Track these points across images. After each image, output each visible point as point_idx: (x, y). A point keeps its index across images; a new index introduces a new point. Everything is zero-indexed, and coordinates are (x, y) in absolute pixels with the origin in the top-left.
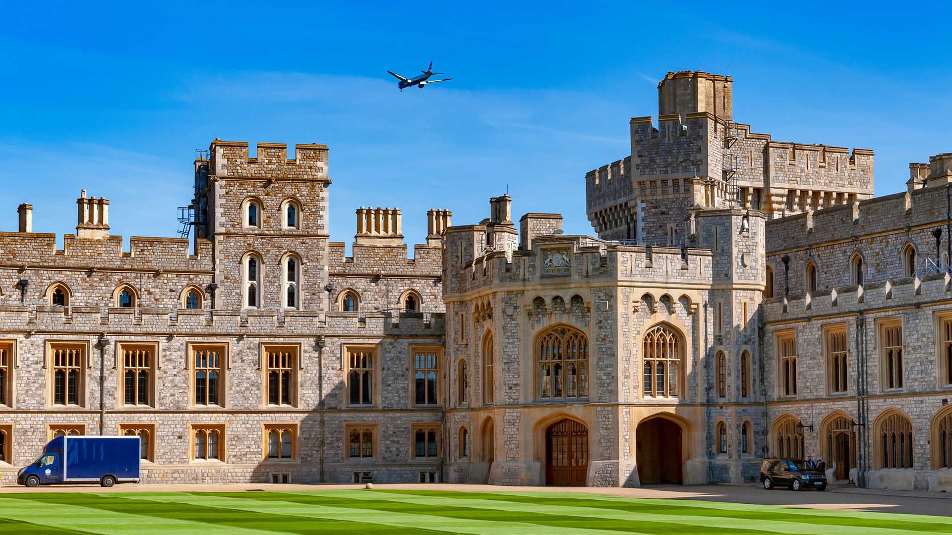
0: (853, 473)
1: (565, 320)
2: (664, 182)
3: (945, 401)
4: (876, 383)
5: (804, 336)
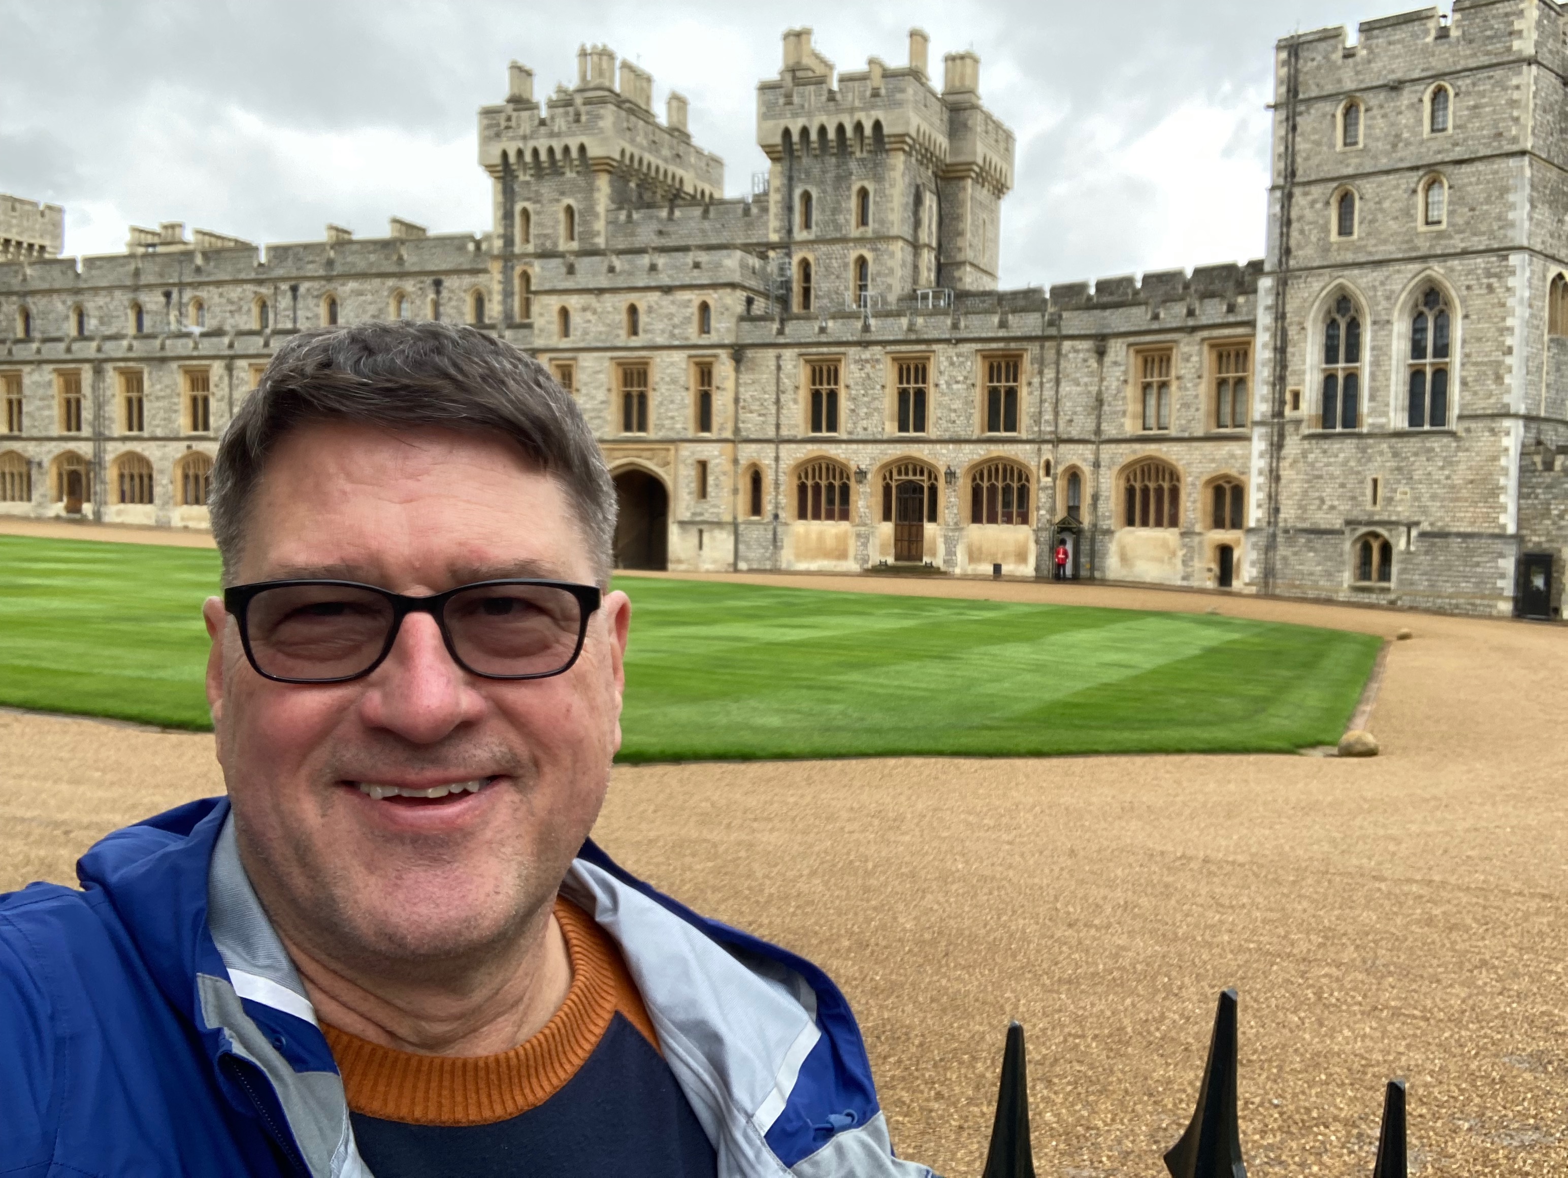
0: (87, 508)
4: (118, 428)
5: (31, 378)
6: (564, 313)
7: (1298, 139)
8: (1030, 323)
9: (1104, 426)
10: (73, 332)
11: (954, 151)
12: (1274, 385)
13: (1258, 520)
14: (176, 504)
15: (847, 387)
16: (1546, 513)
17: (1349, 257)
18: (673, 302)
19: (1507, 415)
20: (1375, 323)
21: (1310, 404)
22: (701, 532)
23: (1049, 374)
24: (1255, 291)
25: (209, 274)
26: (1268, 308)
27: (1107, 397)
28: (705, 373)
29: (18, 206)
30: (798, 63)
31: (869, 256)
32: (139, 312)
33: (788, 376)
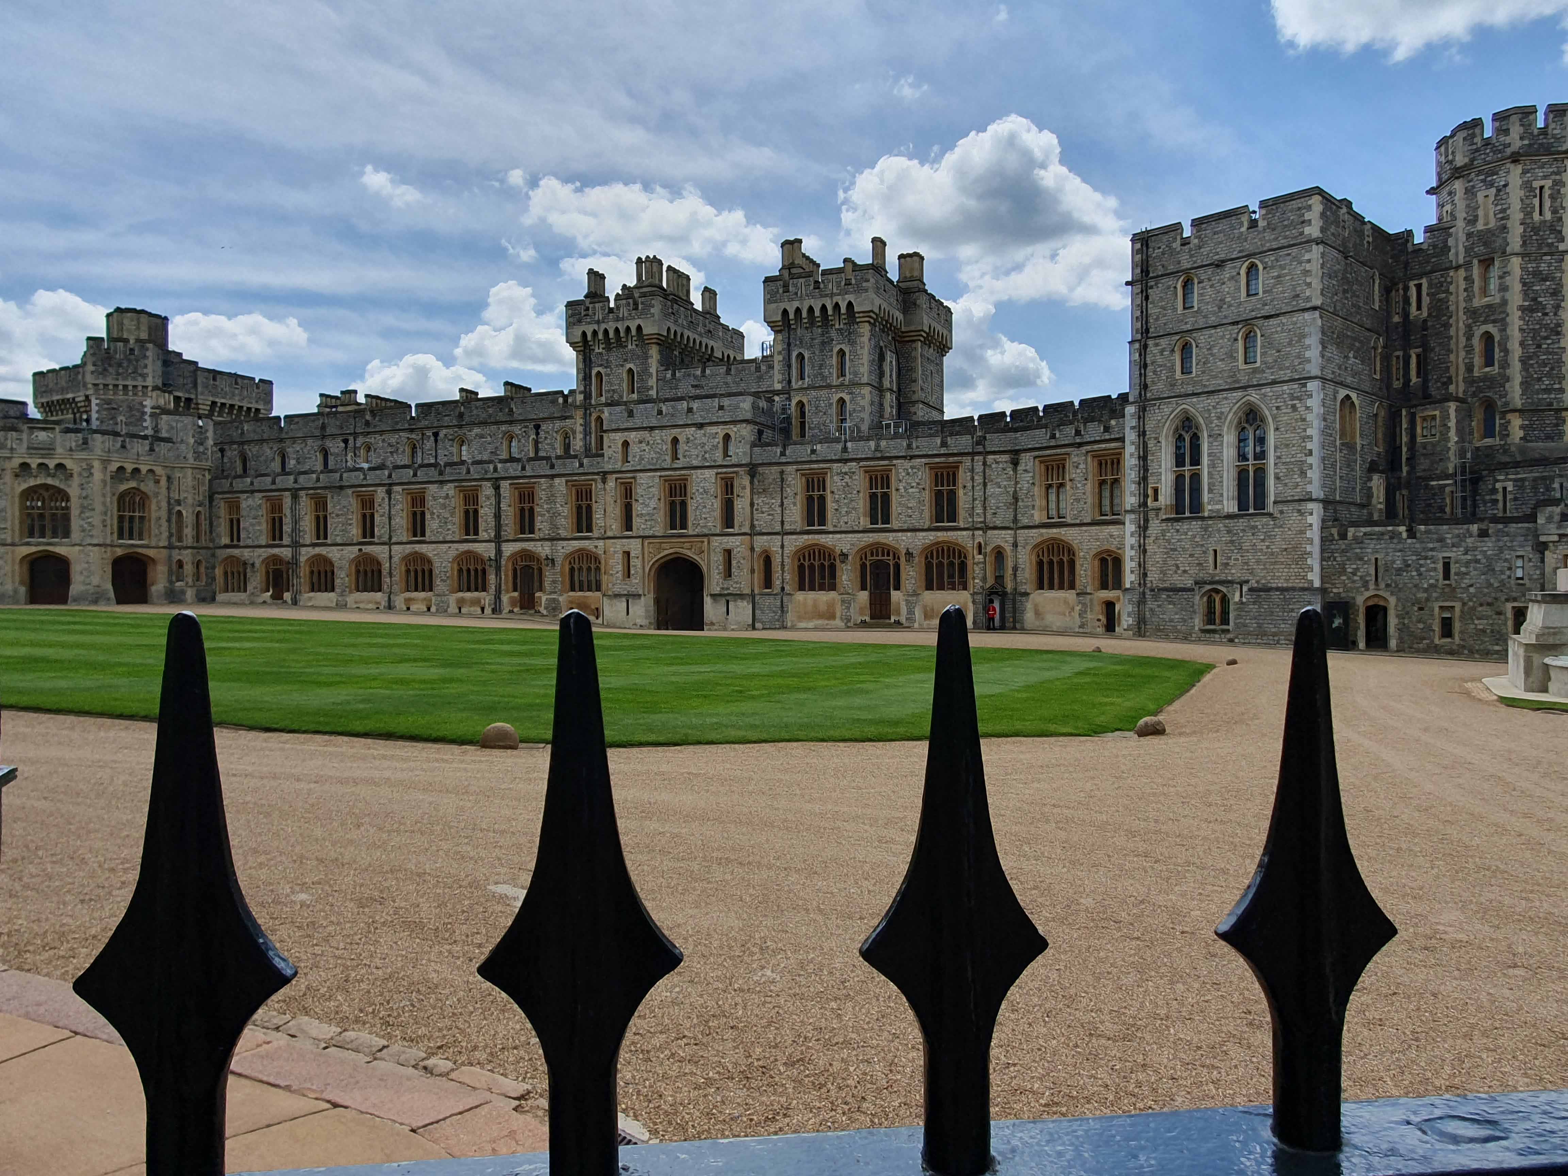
0: (287, 596)
1: (50, 481)
2: (116, 386)
3: (360, 550)
4: (308, 537)
5: (247, 503)
6: (626, 444)
7: (1150, 306)
8: (964, 442)
9: (1019, 516)
10: (278, 469)
11: (908, 323)
12: (1139, 484)
13: (1132, 582)
14: (351, 592)
15: (832, 492)
16: (1343, 571)
17: (1190, 389)
18: (705, 435)
19: (1311, 500)
20: (1210, 436)
21: (1166, 496)
22: (728, 602)
23: (979, 479)
24: (1123, 416)
25: (375, 426)
26: (1133, 428)
27: (1021, 495)
28: (728, 486)
29: (239, 381)
30: (793, 263)
31: (847, 398)
32: (325, 453)
33: (789, 486)
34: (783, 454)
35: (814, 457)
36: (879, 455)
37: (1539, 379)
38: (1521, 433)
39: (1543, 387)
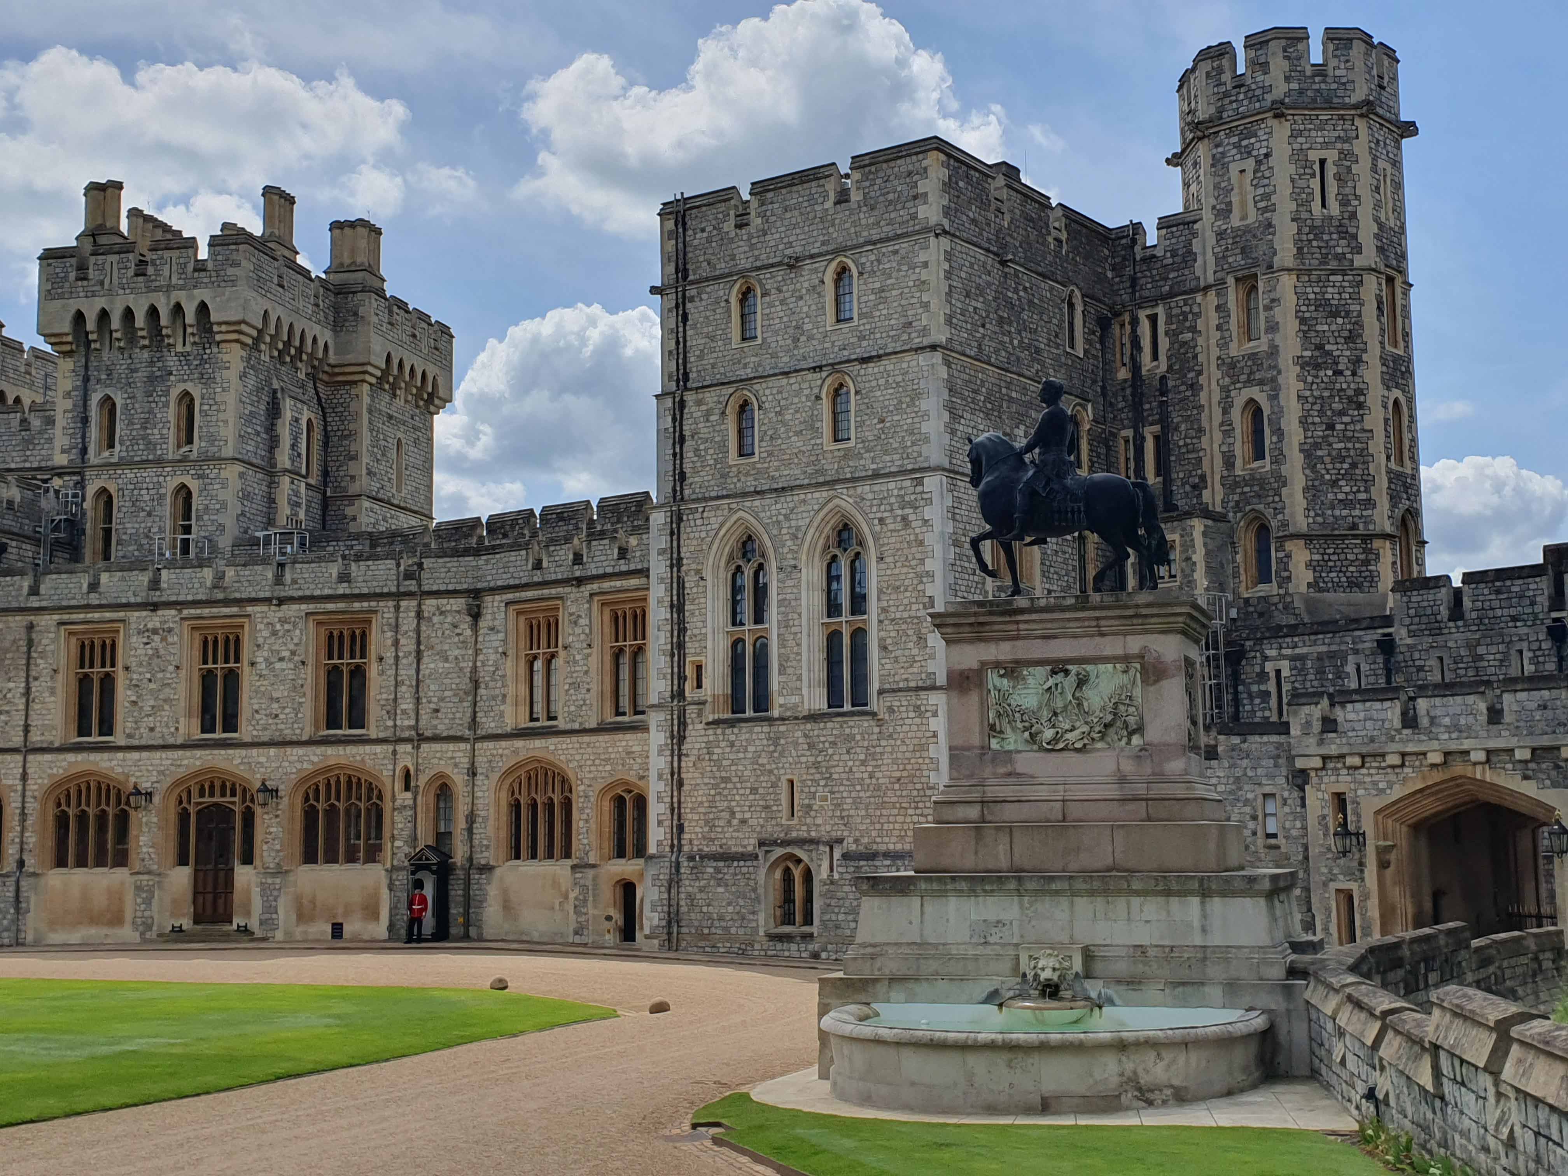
7: (690, 332)
8: (381, 575)
9: (480, 716)
12: (672, 656)
15: (128, 669)
17: (752, 483)
20: (781, 570)
21: (715, 679)
23: (407, 644)
24: (647, 531)
26: (661, 552)
27: (484, 675)
31: (194, 485)
33: (43, 655)
34: (34, 591)
35: (94, 599)
36: (220, 596)
37: (1334, 483)
38: (1309, 576)
39: (1341, 496)
